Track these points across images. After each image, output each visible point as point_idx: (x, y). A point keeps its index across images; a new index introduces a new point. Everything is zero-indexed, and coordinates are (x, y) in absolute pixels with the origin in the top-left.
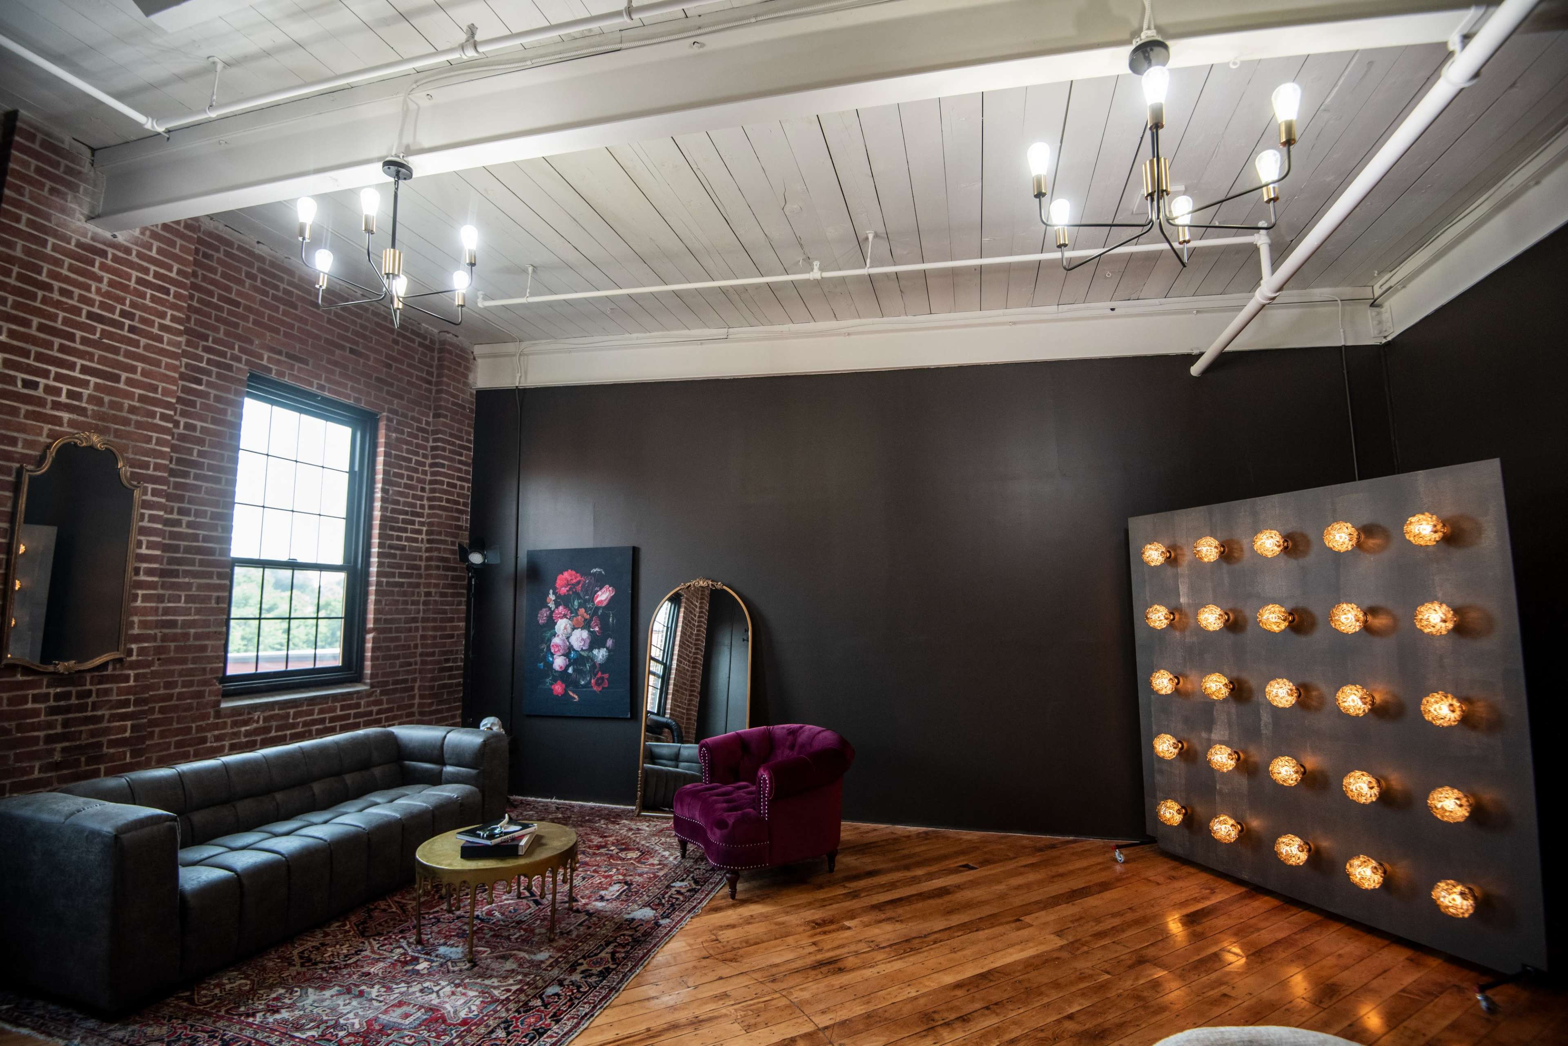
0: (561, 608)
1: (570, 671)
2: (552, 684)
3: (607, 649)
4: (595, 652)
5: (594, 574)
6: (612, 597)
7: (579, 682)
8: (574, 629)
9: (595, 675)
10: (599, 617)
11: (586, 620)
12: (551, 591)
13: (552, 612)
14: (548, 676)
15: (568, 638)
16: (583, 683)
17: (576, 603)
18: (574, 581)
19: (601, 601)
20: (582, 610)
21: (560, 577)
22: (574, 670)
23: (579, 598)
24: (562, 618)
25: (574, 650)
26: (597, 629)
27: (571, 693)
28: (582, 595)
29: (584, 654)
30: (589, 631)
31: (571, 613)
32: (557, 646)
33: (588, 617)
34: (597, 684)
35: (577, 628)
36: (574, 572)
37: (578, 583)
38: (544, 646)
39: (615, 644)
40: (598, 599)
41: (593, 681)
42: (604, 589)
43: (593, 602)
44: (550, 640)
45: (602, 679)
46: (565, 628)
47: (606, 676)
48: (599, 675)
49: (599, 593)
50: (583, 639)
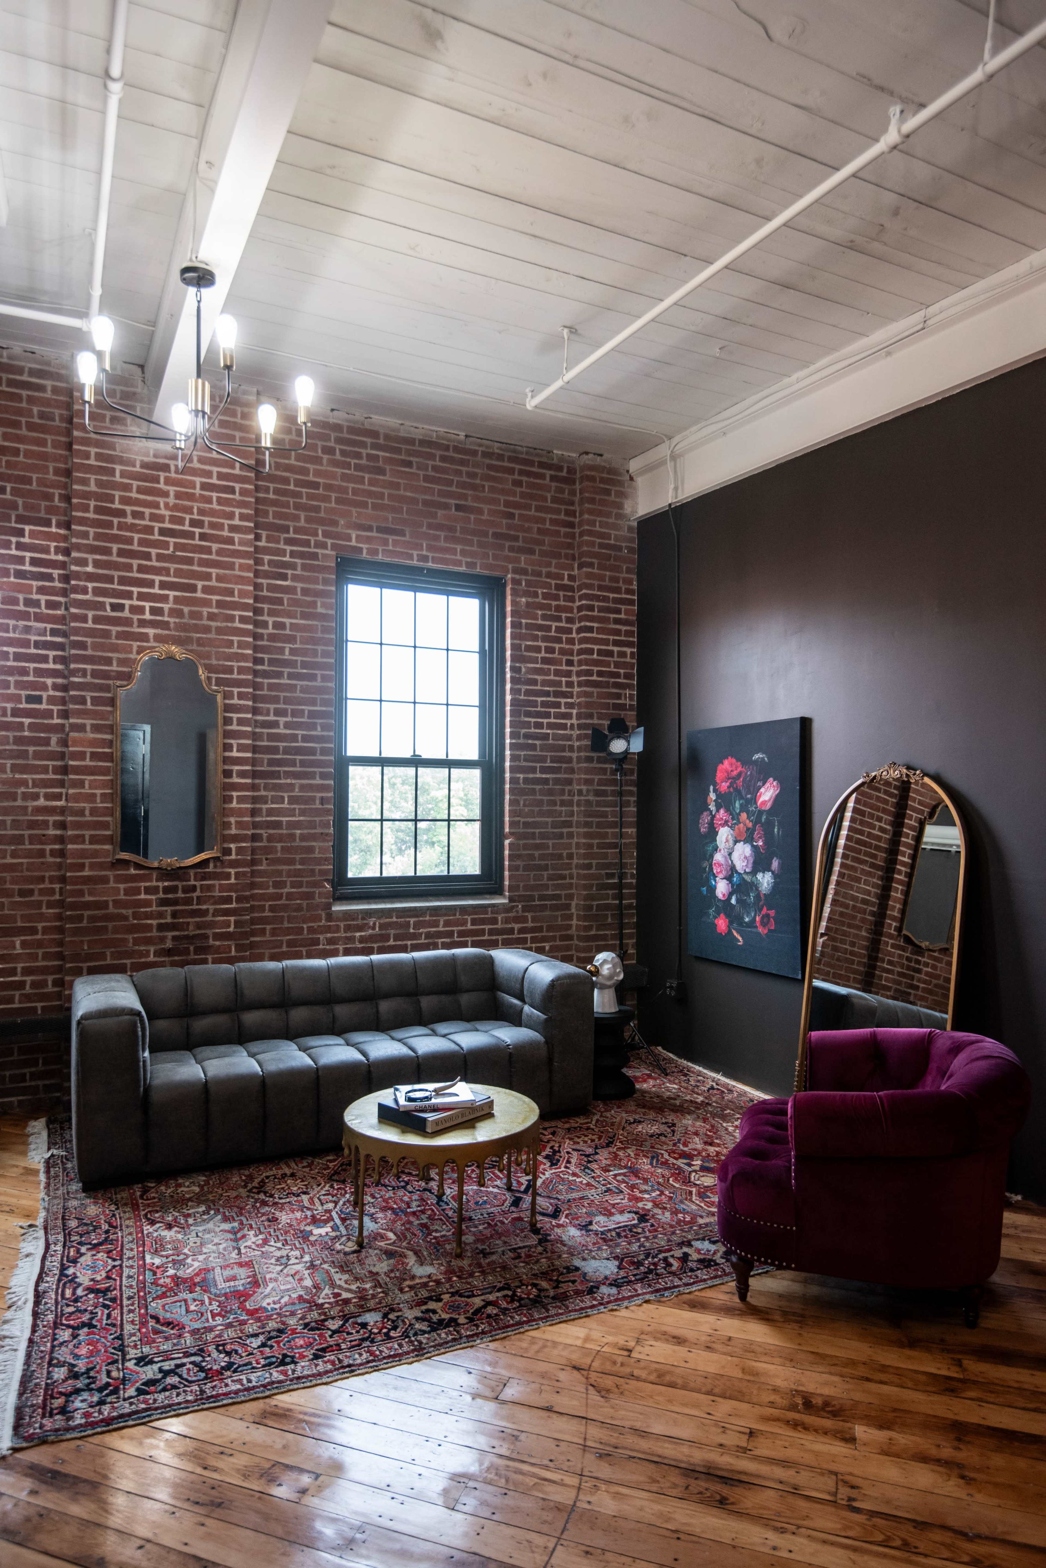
0: (722, 811)
1: (733, 901)
2: (715, 917)
3: (773, 873)
4: (760, 876)
5: (756, 761)
6: (777, 796)
7: (743, 918)
8: (736, 842)
9: (761, 910)
10: (762, 825)
11: (748, 829)
12: (711, 788)
13: (713, 817)
14: (710, 907)
15: (730, 854)
16: (747, 920)
17: (737, 805)
18: (735, 773)
19: (764, 803)
20: (744, 816)
21: (720, 767)
22: (738, 900)
23: (741, 798)
24: (723, 825)
25: (737, 872)
26: (760, 843)
27: (735, 934)
28: (743, 793)
29: (748, 878)
30: (753, 846)
31: (733, 819)
32: (720, 865)
33: (750, 825)
34: (764, 924)
35: (739, 841)
36: (734, 760)
37: (739, 775)
38: (705, 864)
39: (781, 866)
40: (761, 800)
41: (758, 919)
42: (768, 785)
43: (756, 803)
44: (712, 857)
45: (768, 916)
46: (727, 841)
47: (772, 913)
48: (765, 911)
49: (762, 790)
50: (746, 857)
